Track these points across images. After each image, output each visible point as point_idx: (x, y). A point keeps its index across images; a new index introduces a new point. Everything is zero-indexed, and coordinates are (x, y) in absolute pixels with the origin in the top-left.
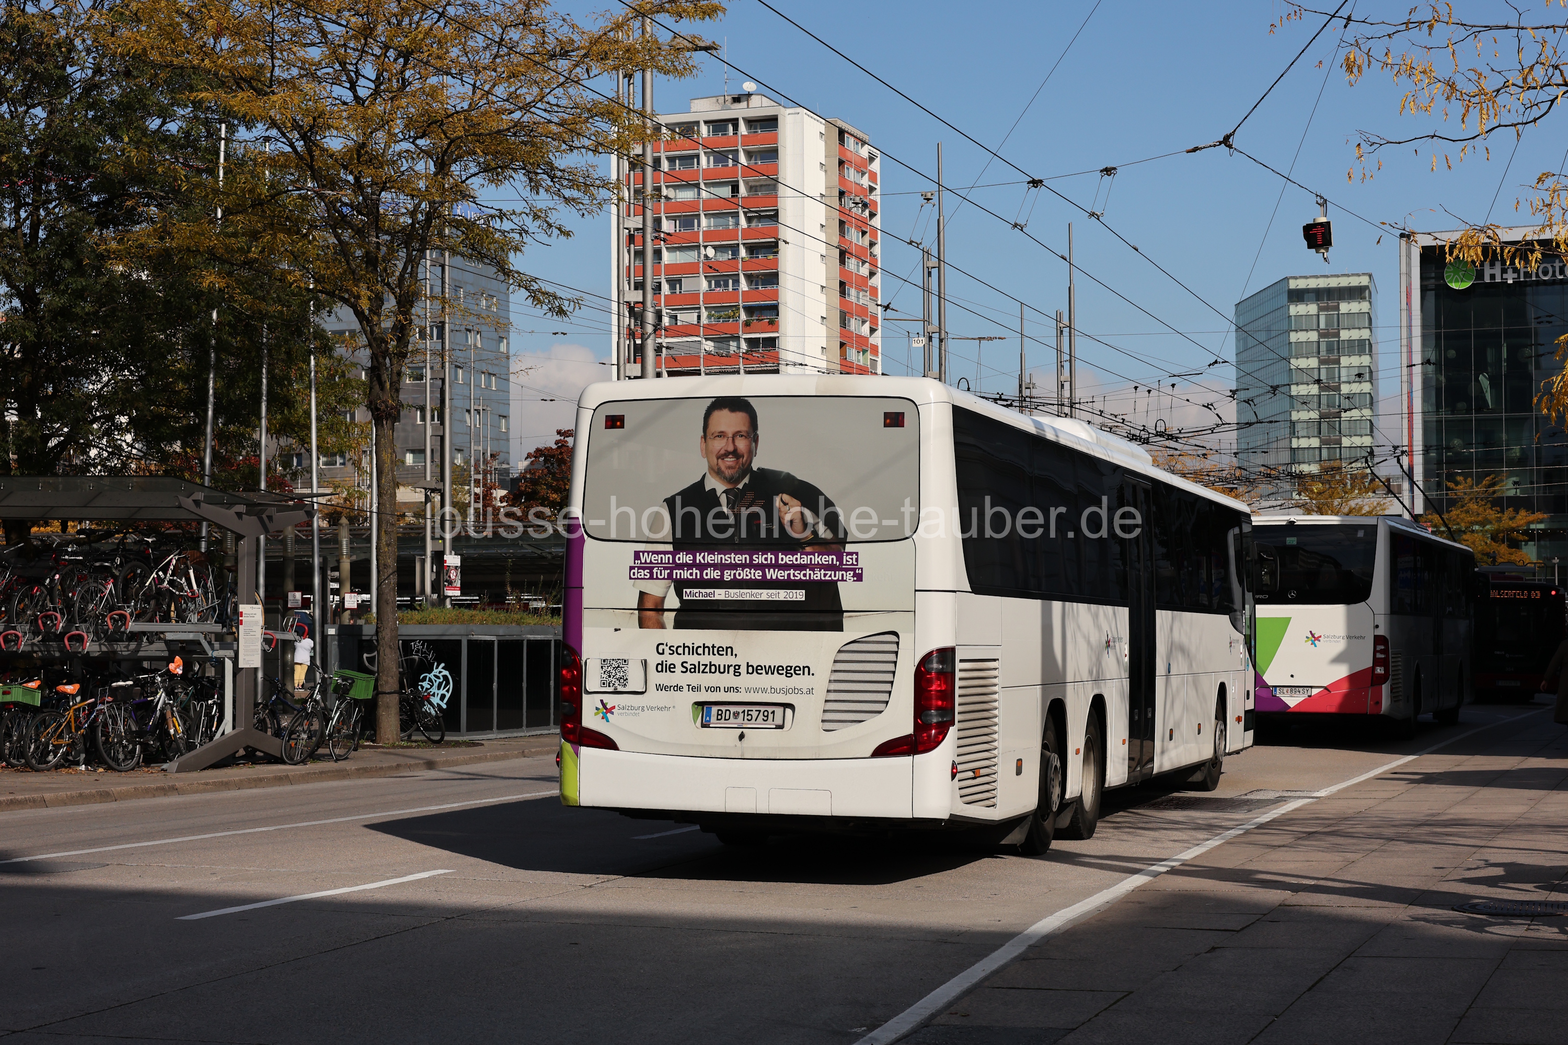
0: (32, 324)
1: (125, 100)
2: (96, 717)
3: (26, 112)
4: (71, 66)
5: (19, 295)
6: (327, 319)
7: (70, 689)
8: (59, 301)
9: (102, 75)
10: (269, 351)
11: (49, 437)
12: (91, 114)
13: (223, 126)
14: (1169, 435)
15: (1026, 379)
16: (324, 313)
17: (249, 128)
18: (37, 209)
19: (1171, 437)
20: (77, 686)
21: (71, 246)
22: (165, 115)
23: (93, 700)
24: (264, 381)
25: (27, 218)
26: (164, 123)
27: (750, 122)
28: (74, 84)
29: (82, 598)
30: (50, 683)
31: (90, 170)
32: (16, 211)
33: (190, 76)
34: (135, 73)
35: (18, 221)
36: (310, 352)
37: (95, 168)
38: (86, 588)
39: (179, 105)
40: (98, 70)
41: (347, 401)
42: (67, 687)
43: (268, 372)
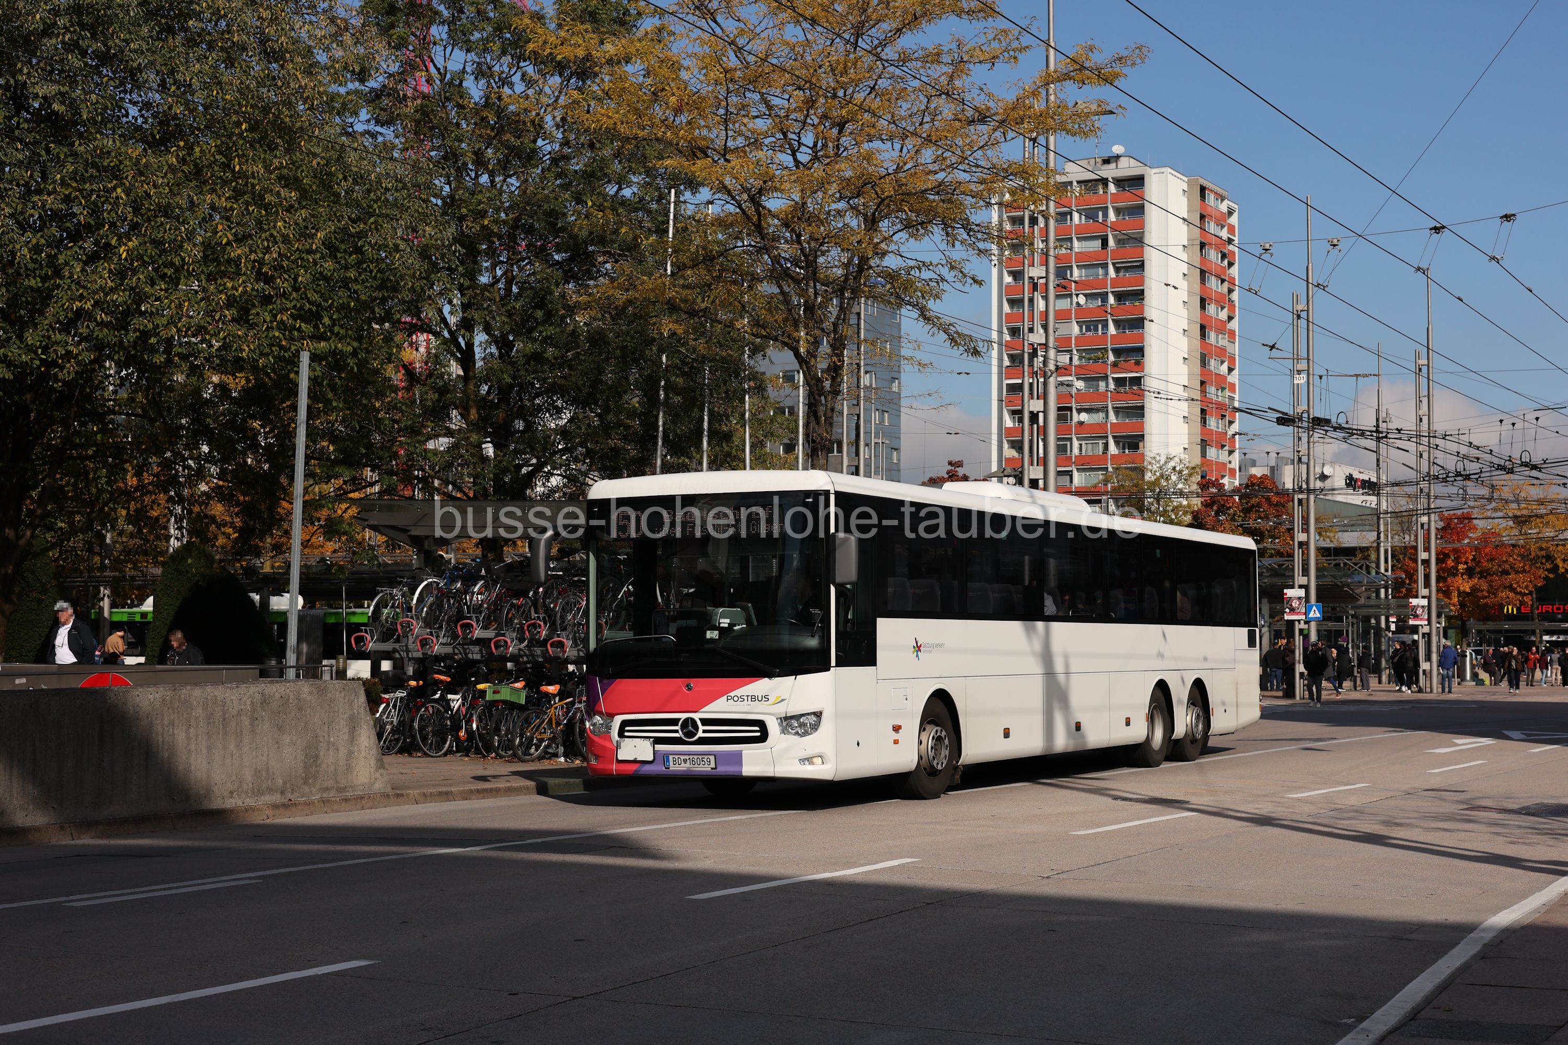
0: (509, 367)
1: (589, 169)
2: (574, 715)
3: (504, 181)
4: (543, 140)
5: (497, 343)
6: (761, 363)
7: (552, 689)
8: (530, 347)
9: (569, 148)
10: (711, 390)
11: (521, 466)
12: (558, 182)
13: (673, 191)
14: (1533, 465)
15: (1383, 415)
16: (759, 356)
17: (694, 193)
18: (512, 265)
19: (1534, 467)
20: (558, 687)
21: (544, 298)
22: (622, 182)
23: (571, 699)
24: (706, 418)
25: (502, 276)
26: (620, 189)
27: (1119, 182)
28: (544, 156)
29: (563, 609)
30: (533, 685)
31: (556, 232)
32: (493, 267)
33: (644, 147)
34: (598, 145)
35: (494, 277)
36: (745, 392)
37: (563, 229)
38: (566, 600)
39: (634, 174)
40: (566, 143)
41: (772, 435)
42: (549, 687)
43: (709, 410)
